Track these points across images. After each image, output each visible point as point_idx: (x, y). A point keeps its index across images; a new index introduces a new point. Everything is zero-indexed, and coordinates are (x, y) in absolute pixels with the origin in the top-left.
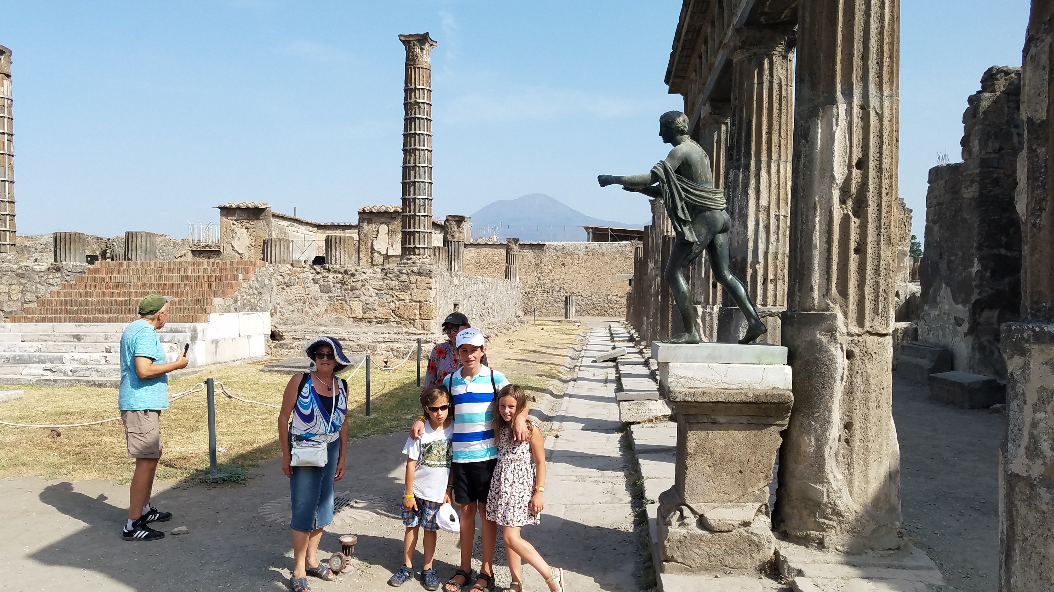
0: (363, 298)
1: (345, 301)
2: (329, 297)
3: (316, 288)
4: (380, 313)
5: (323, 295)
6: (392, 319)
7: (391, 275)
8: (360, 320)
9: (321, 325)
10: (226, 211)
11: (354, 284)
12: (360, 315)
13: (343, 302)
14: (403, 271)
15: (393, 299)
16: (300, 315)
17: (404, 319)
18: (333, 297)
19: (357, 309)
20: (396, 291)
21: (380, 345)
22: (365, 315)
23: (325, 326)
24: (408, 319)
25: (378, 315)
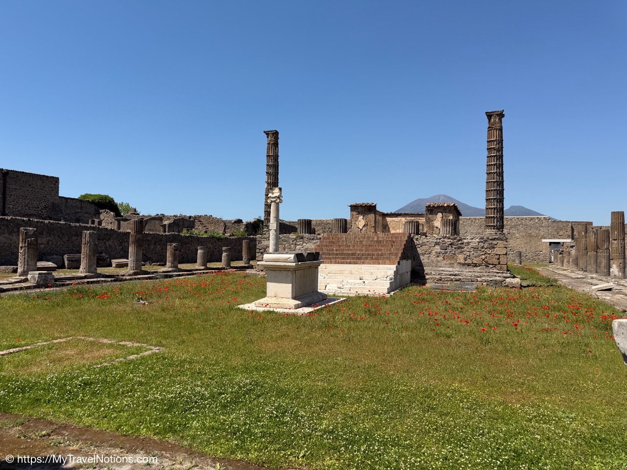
0: (465, 253)
1: (455, 254)
2: (445, 252)
3: (437, 247)
4: (475, 261)
5: (442, 251)
6: (483, 264)
7: (482, 240)
8: (464, 264)
9: (440, 267)
10: (354, 208)
11: (459, 245)
12: (463, 262)
13: (453, 255)
14: (490, 238)
15: (483, 253)
16: (427, 261)
17: (490, 264)
18: (447, 252)
19: (461, 258)
20: (486, 249)
21: (478, 279)
22: (466, 262)
23: (442, 267)
24: (492, 264)
25: (474, 262)
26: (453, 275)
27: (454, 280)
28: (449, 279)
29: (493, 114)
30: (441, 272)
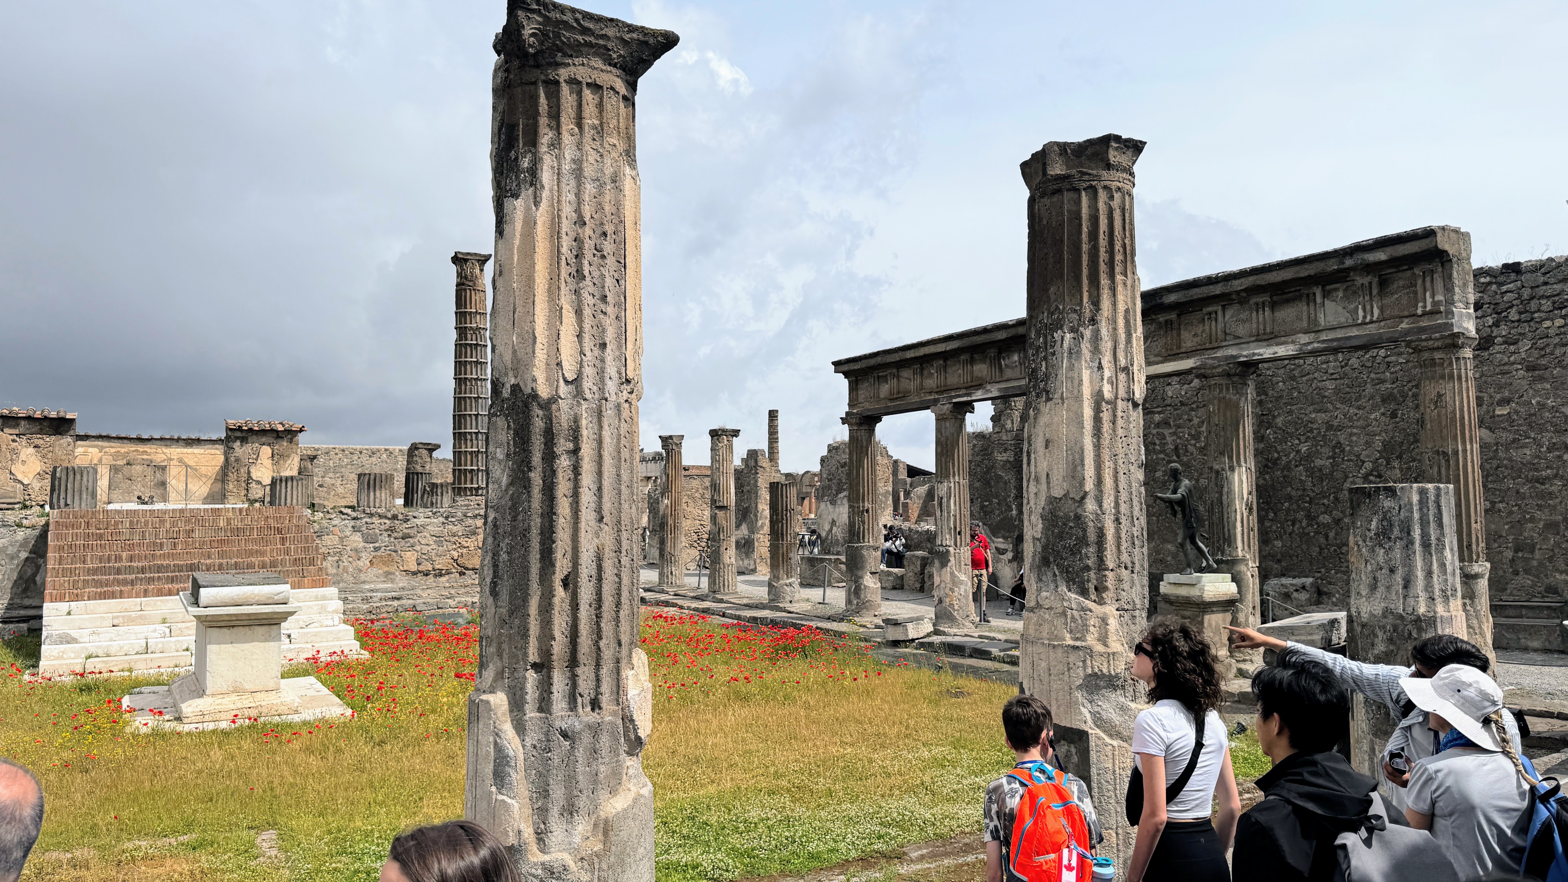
0: (418, 548)
1: (396, 551)
2: (375, 548)
3: (357, 538)
4: (439, 564)
5: (367, 545)
6: (454, 571)
7: (453, 520)
8: (414, 573)
9: (364, 582)
11: (405, 531)
12: (414, 567)
13: (394, 554)
14: (469, 515)
15: (454, 546)
16: (334, 571)
17: (467, 569)
18: (380, 548)
19: (410, 560)
20: (459, 537)
21: (449, 601)
22: (421, 568)
23: (369, 582)
24: (473, 569)
25: (437, 567)
26: (394, 598)
27: (400, 609)
28: (390, 609)
29: (469, 257)
30: (369, 595)
